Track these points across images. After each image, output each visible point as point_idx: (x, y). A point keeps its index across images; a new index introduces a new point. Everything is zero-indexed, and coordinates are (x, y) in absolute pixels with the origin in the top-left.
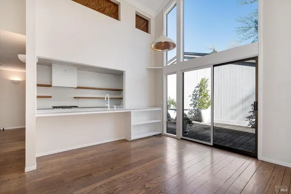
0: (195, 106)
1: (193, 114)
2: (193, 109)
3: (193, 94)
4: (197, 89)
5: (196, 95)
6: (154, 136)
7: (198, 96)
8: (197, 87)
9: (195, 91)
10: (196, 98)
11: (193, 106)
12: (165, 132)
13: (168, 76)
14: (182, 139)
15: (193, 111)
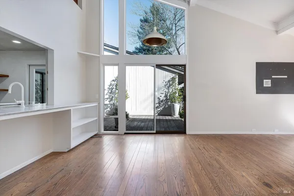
0: (111, 100)
1: (109, 109)
2: (108, 103)
3: (109, 88)
4: (113, 82)
5: (112, 89)
6: (92, 137)
7: (114, 90)
8: (113, 81)
9: (111, 85)
10: (112, 92)
11: (109, 100)
12: (102, 131)
13: (105, 67)
14: (125, 133)
15: (109, 105)
